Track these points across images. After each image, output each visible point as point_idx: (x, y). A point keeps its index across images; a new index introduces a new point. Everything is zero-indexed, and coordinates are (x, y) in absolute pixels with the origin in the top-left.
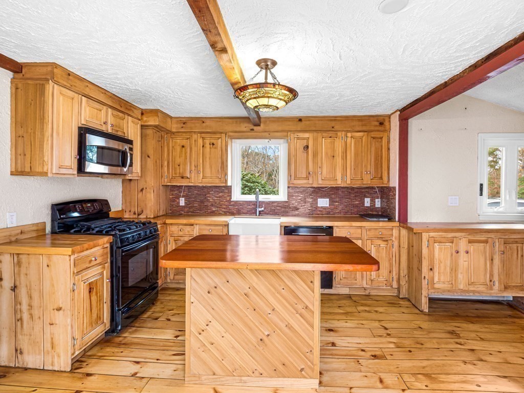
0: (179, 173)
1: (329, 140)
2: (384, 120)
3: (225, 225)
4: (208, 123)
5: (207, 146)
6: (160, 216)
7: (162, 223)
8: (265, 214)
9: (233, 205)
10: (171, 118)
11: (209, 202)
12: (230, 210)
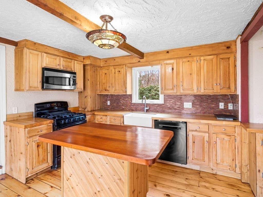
0: (104, 88)
1: (188, 63)
2: (231, 44)
3: (122, 117)
4: (117, 60)
5: (117, 72)
6: (96, 110)
7: (91, 114)
8: (151, 111)
9: (133, 105)
10: (100, 59)
11: (121, 103)
12: (131, 108)
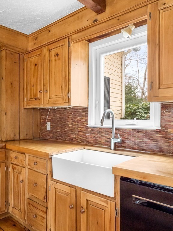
0: (33, 94)
3: (49, 159)
4: (54, 31)
5: (53, 58)
10: (27, 36)
11: (69, 127)
12: (87, 138)
